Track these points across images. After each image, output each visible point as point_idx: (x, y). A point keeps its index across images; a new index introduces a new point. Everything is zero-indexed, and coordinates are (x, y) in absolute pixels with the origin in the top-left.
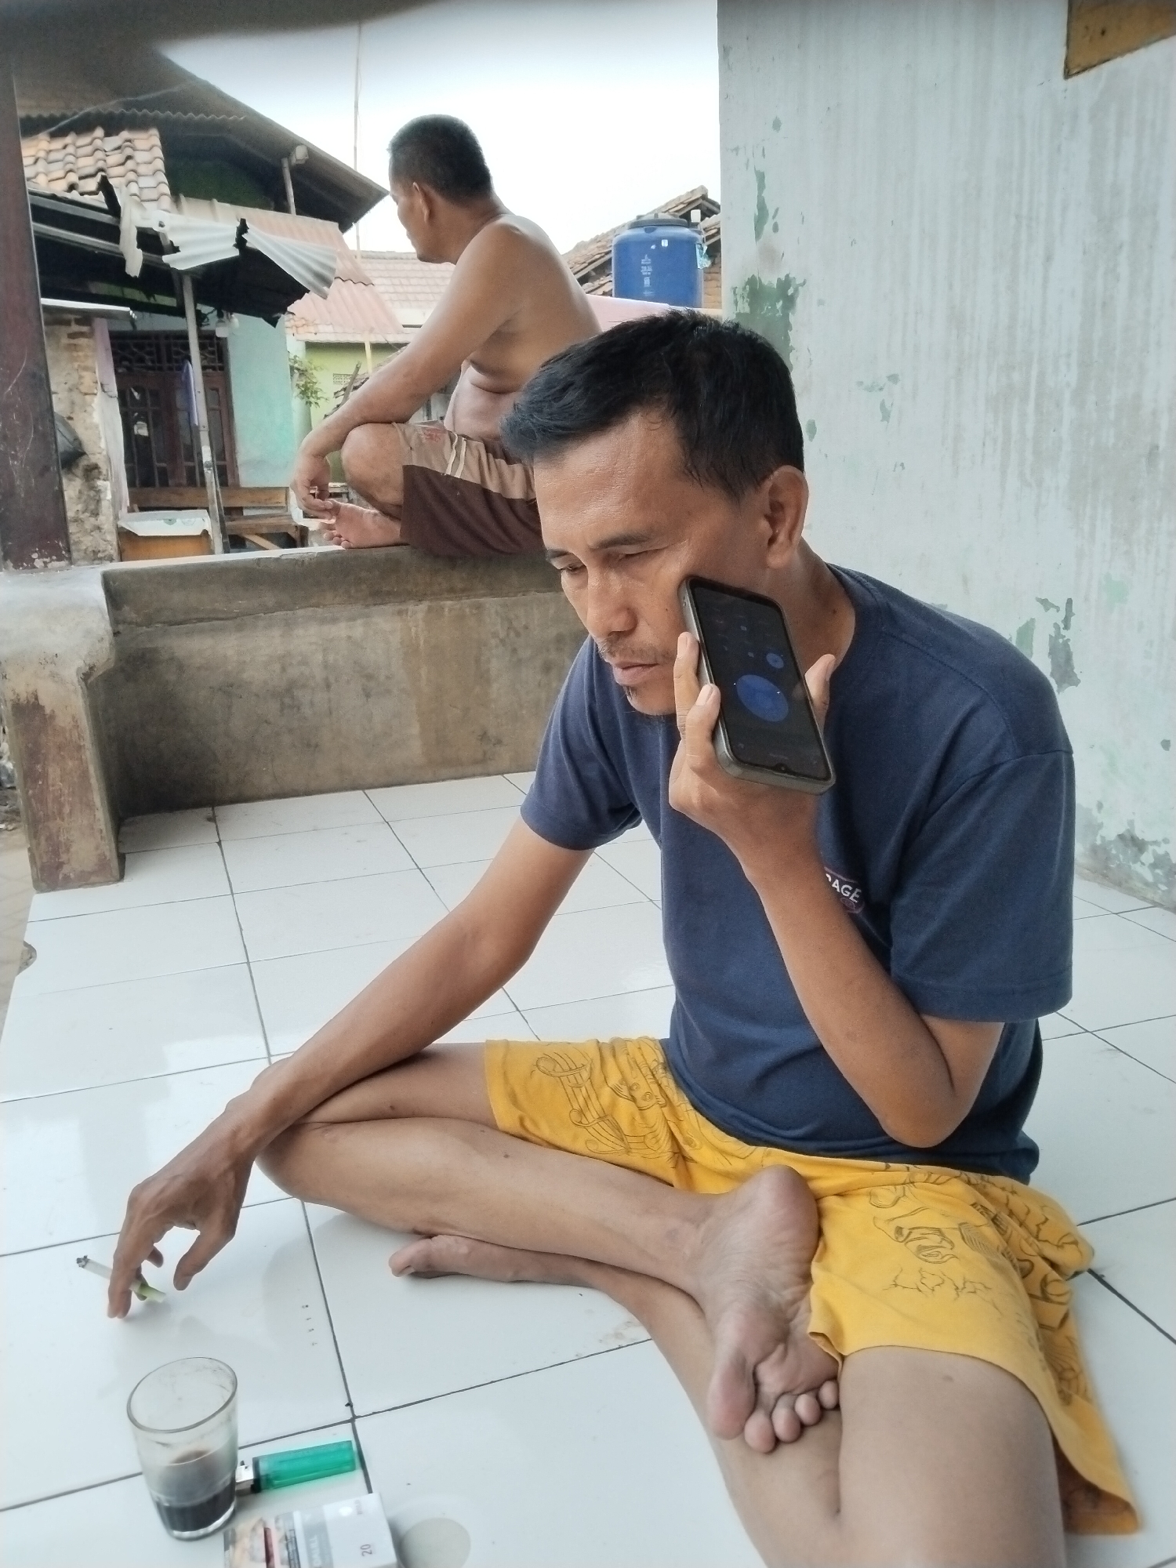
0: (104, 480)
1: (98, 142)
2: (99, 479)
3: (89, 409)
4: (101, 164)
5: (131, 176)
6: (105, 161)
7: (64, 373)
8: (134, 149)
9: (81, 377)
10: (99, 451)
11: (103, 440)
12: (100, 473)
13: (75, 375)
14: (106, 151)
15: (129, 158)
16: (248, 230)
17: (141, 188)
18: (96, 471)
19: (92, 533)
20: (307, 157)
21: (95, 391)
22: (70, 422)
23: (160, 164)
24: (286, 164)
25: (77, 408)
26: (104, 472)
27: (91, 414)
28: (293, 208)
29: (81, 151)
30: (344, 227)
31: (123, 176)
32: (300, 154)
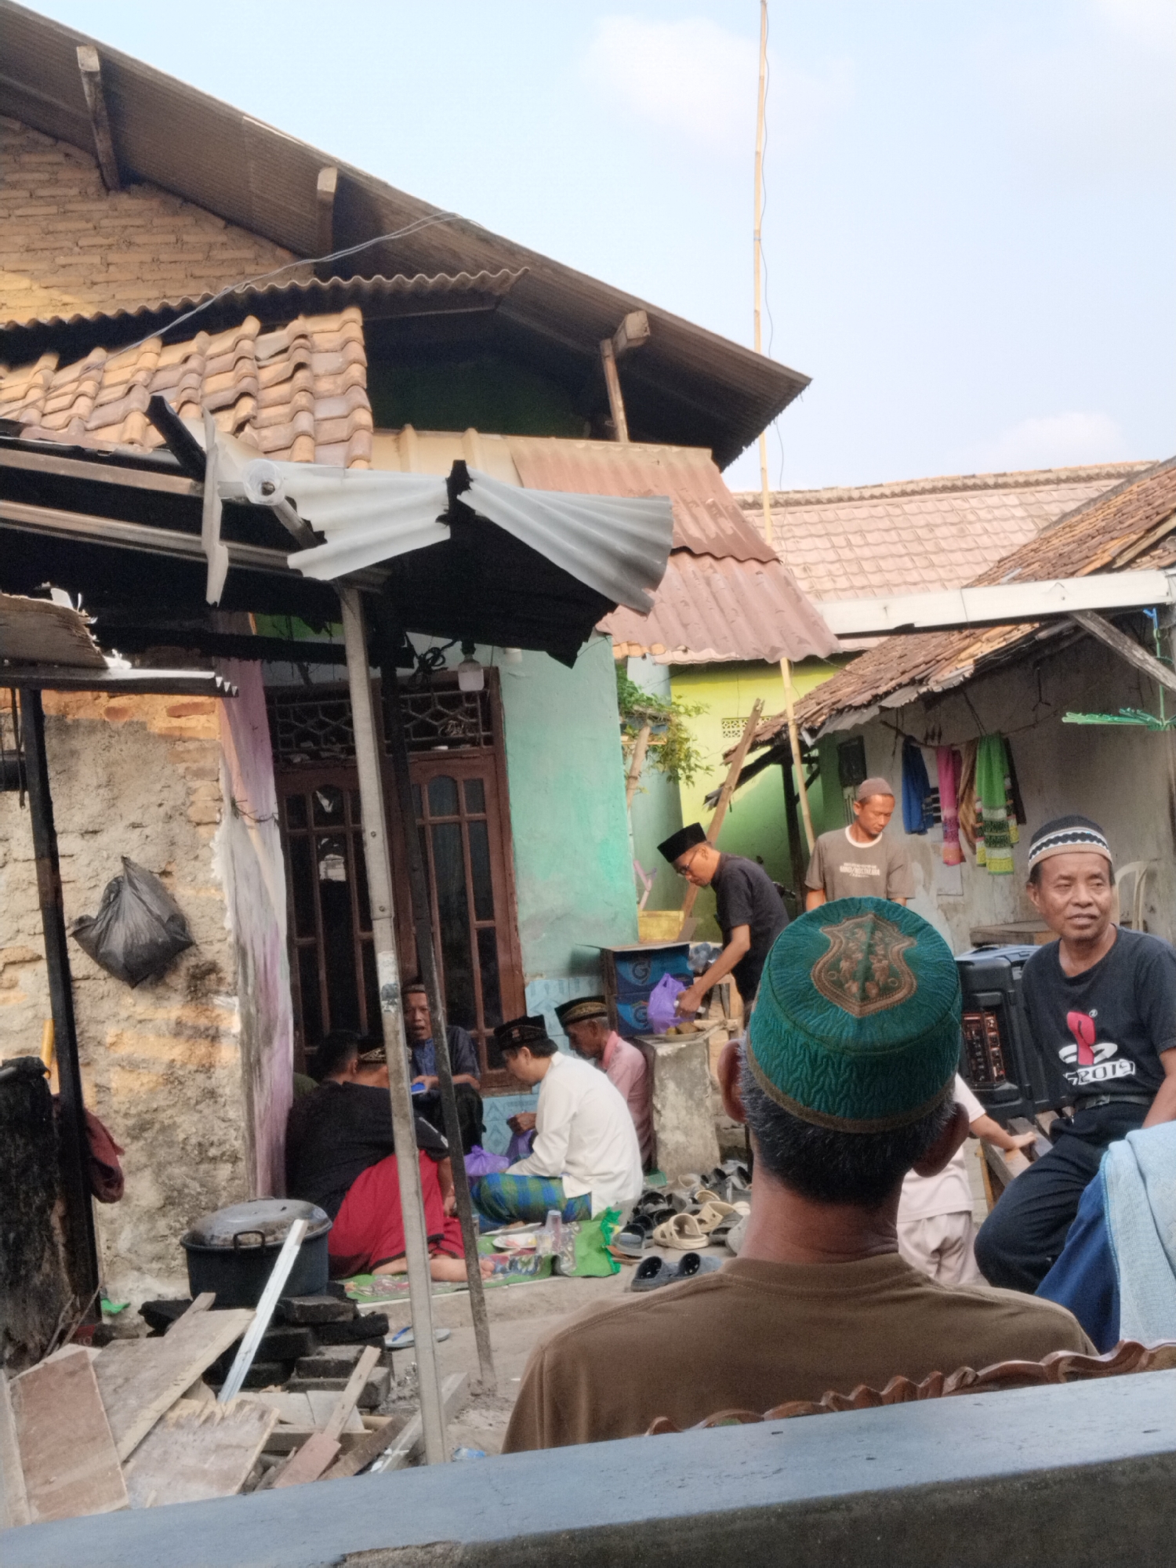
0: (228, 994)
1: (246, 345)
2: (217, 992)
3: (203, 853)
4: (246, 384)
5: (302, 399)
6: (255, 377)
7: (158, 787)
8: (311, 350)
9: (190, 792)
10: (219, 936)
11: (229, 914)
12: (220, 980)
13: (180, 788)
14: (257, 359)
15: (300, 366)
16: (472, 485)
17: (318, 422)
18: (213, 977)
19: (199, 1107)
20: (648, 333)
21: (218, 817)
22: (165, 881)
23: (358, 372)
24: (607, 347)
25: (179, 853)
26: (229, 978)
27: (207, 863)
28: (623, 429)
29: (212, 365)
30: (724, 456)
31: (288, 403)
32: (634, 327)
